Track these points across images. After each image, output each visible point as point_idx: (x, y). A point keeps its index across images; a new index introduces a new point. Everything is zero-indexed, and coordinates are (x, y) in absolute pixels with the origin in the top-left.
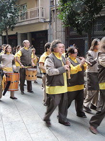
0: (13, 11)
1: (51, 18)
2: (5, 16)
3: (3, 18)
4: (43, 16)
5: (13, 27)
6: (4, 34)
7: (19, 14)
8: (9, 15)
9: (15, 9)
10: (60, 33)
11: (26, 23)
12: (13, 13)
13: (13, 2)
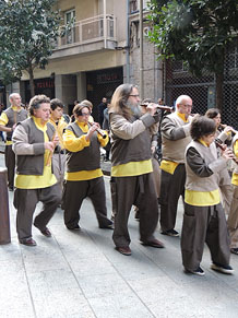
0: (45, 24)
1: (130, 40)
2: (28, 37)
3: (23, 42)
4: (112, 35)
5: (45, 62)
6: (25, 77)
7: (59, 32)
8: (35, 35)
9: (49, 22)
10: (152, 73)
11: (74, 52)
12: (44, 29)
13: (45, 5)
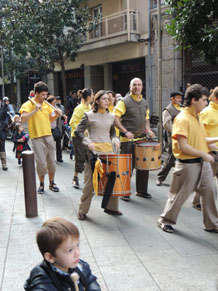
0: (74, 21)
1: (152, 32)
2: (59, 33)
3: (55, 37)
4: (135, 28)
5: (75, 55)
6: (57, 68)
7: (87, 27)
8: (66, 30)
9: (78, 18)
10: (171, 62)
11: (101, 45)
12: (74, 25)
13: (75, 4)
